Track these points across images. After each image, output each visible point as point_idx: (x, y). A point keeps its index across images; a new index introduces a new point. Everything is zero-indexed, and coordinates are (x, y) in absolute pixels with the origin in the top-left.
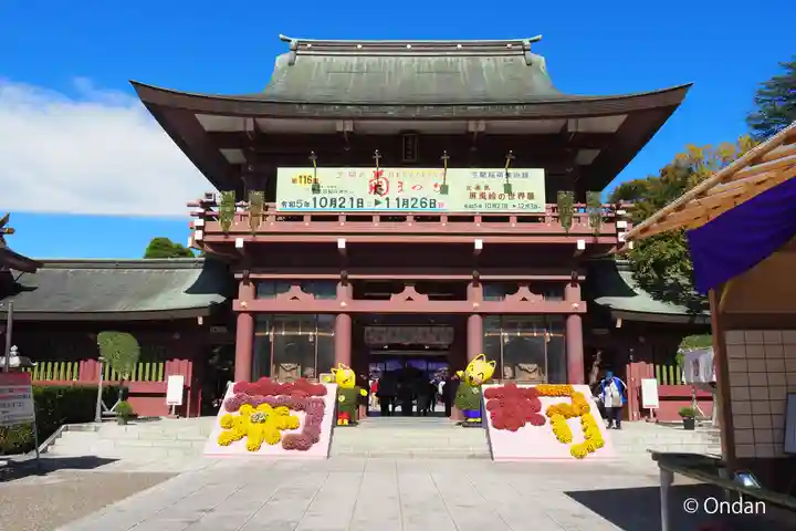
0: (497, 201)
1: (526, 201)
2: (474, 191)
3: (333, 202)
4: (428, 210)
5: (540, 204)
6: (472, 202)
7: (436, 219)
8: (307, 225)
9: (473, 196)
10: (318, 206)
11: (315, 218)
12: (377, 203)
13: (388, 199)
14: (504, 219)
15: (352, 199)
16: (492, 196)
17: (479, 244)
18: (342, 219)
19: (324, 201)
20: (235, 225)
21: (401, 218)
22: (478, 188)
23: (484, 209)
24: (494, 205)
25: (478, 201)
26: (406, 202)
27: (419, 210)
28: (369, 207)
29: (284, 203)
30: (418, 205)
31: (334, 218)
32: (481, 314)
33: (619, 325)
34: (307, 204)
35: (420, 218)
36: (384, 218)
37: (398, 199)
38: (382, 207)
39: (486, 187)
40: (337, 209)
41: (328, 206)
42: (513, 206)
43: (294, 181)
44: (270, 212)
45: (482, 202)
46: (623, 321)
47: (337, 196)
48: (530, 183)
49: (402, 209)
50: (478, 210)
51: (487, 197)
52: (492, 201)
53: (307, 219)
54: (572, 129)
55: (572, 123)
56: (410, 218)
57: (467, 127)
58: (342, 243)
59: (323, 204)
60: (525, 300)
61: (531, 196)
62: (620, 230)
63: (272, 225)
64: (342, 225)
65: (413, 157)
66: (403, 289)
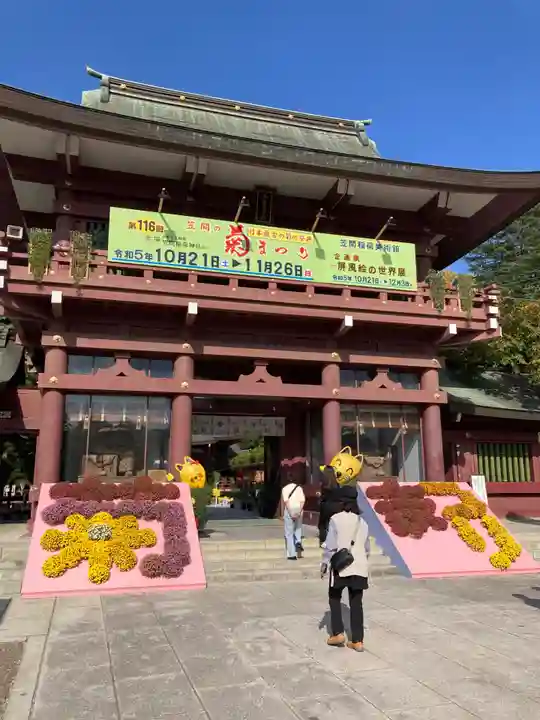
0: (367, 274)
1: (397, 277)
2: (342, 260)
3: (182, 257)
4: (293, 279)
5: (411, 282)
6: (341, 273)
7: (301, 288)
8: (148, 282)
9: (342, 266)
10: (163, 260)
11: (159, 275)
12: (235, 263)
13: (248, 260)
14: (373, 294)
15: (205, 255)
16: (362, 268)
17: (349, 321)
18: (193, 279)
19: (170, 255)
20: (52, 274)
21: (263, 285)
22: (347, 257)
23: (353, 282)
24: (365, 278)
25: (346, 272)
26: (269, 266)
27: (284, 276)
28: (225, 267)
29: (118, 252)
30: (282, 270)
31: (183, 277)
33: (458, 420)
34: (149, 256)
35: (283, 287)
36: (243, 283)
37: (259, 262)
38: (242, 269)
39: (356, 258)
40: (187, 266)
41: (176, 262)
42: (385, 282)
43: (132, 226)
44: (99, 261)
45: (351, 274)
47: (188, 250)
48: (405, 254)
49: (264, 275)
50: (347, 282)
51: (357, 269)
52: (362, 275)
53: (148, 274)
54: (441, 204)
55: (443, 195)
56: (273, 286)
57: (336, 185)
58: (193, 308)
59: (170, 258)
60: (383, 387)
61: (402, 272)
62: (492, 316)
63: (101, 278)
64: (192, 286)
65: (268, 219)
66: (254, 370)
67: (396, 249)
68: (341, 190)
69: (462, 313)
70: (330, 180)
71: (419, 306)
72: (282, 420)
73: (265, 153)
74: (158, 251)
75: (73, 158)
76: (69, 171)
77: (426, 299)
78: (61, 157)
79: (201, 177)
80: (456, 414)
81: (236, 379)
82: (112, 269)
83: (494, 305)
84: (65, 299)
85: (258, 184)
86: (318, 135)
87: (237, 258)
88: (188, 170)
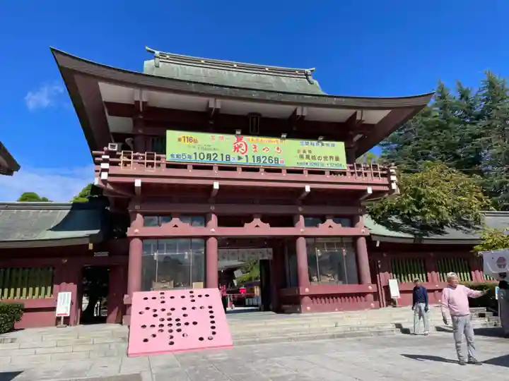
0: (317, 161)
1: (335, 162)
2: (302, 153)
3: (209, 156)
4: (273, 165)
5: (343, 164)
6: (302, 161)
7: (279, 171)
8: (190, 172)
9: (302, 157)
10: (198, 159)
11: (196, 167)
12: (240, 158)
13: (247, 156)
14: (322, 173)
15: (222, 155)
16: (314, 158)
17: (308, 189)
18: (215, 169)
19: (202, 155)
20: (134, 170)
21: (256, 170)
22: (304, 152)
23: (309, 166)
24: (315, 164)
25: (304, 160)
26: (259, 158)
27: (268, 164)
28: (234, 161)
29: (172, 155)
30: (267, 161)
31: (210, 168)
32: (306, 236)
34: (190, 157)
35: (268, 170)
36: (245, 169)
37: (253, 157)
38: (243, 161)
39: (310, 152)
40: (212, 161)
41: (205, 159)
42: (327, 165)
43: (180, 140)
44: (163, 161)
45: (307, 161)
47: (212, 153)
48: (338, 148)
49: (257, 163)
50: (305, 166)
51: (310, 157)
52: (314, 161)
53: (190, 167)
54: (358, 118)
55: (359, 112)
56: (262, 170)
57: (296, 110)
58: (216, 185)
59: (202, 157)
60: (330, 227)
61: (337, 159)
62: (393, 181)
63: (164, 171)
64: (216, 173)
65: (257, 131)
66: (253, 220)
67: (333, 145)
68: (299, 113)
69: (375, 181)
70: (292, 108)
71: (348, 178)
72: (270, 250)
73: (255, 95)
74: (195, 154)
75: (143, 102)
76: (141, 110)
77: (352, 173)
78: (137, 102)
79: (217, 110)
80: (376, 242)
81: (242, 226)
82: (169, 166)
83: (394, 175)
84: (142, 183)
85: (251, 111)
86: (283, 79)
87: (240, 155)
88: (210, 106)
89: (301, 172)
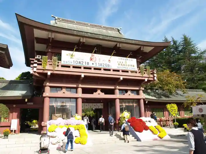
0: (125, 66)
1: (132, 67)
2: (119, 63)
3: (80, 62)
4: (107, 68)
5: (136, 69)
6: (119, 66)
7: (110, 70)
8: (71, 69)
9: (119, 64)
10: (75, 63)
11: (74, 67)
12: (93, 64)
13: (96, 63)
14: (127, 72)
15: (85, 62)
17: (121, 78)
18: (82, 68)
19: (77, 62)
20: (47, 67)
21: (100, 69)
22: (120, 62)
24: (125, 68)
25: (120, 66)
26: (101, 64)
28: (90, 65)
29: (64, 61)
30: (105, 66)
31: (80, 68)
32: (120, 99)
33: (147, 103)
34: (72, 63)
35: (105, 70)
36: (95, 69)
37: (99, 63)
38: (94, 66)
39: (122, 62)
40: (81, 65)
42: (129, 68)
43: (67, 55)
44: (59, 64)
46: (148, 101)
48: (134, 61)
49: (100, 67)
50: (121, 68)
52: (124, 66)
53: (71, 67)
54: (142, 49)
55: (142, 47)
56: (102, 69)
57: (117, 45)
58: (83, 76)
59: (77, 63)
60: (129, 95)
61: (133, 66)
62: (155, 76)
63: (60, 68)
64: (82, 70)
65: (100, 52)
66: (97, 91)
67: (132, 60)
69: (148, 76)
71: (138, 74)
72: (102, 104)
73: (101, 37)
74: (74, 61)
75: (52, 38)
76: (51, 41)
77: (139, 72)
78: (50, 38)
79: (83, 43)
80: (146, 101)
81: (93, 93)
82: (63, 66)
83: (155, 74)
84: (51, 73)
85: (98, 44)
86: (109, 32)
88: (81, 41)
89: (118, 71)
